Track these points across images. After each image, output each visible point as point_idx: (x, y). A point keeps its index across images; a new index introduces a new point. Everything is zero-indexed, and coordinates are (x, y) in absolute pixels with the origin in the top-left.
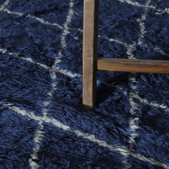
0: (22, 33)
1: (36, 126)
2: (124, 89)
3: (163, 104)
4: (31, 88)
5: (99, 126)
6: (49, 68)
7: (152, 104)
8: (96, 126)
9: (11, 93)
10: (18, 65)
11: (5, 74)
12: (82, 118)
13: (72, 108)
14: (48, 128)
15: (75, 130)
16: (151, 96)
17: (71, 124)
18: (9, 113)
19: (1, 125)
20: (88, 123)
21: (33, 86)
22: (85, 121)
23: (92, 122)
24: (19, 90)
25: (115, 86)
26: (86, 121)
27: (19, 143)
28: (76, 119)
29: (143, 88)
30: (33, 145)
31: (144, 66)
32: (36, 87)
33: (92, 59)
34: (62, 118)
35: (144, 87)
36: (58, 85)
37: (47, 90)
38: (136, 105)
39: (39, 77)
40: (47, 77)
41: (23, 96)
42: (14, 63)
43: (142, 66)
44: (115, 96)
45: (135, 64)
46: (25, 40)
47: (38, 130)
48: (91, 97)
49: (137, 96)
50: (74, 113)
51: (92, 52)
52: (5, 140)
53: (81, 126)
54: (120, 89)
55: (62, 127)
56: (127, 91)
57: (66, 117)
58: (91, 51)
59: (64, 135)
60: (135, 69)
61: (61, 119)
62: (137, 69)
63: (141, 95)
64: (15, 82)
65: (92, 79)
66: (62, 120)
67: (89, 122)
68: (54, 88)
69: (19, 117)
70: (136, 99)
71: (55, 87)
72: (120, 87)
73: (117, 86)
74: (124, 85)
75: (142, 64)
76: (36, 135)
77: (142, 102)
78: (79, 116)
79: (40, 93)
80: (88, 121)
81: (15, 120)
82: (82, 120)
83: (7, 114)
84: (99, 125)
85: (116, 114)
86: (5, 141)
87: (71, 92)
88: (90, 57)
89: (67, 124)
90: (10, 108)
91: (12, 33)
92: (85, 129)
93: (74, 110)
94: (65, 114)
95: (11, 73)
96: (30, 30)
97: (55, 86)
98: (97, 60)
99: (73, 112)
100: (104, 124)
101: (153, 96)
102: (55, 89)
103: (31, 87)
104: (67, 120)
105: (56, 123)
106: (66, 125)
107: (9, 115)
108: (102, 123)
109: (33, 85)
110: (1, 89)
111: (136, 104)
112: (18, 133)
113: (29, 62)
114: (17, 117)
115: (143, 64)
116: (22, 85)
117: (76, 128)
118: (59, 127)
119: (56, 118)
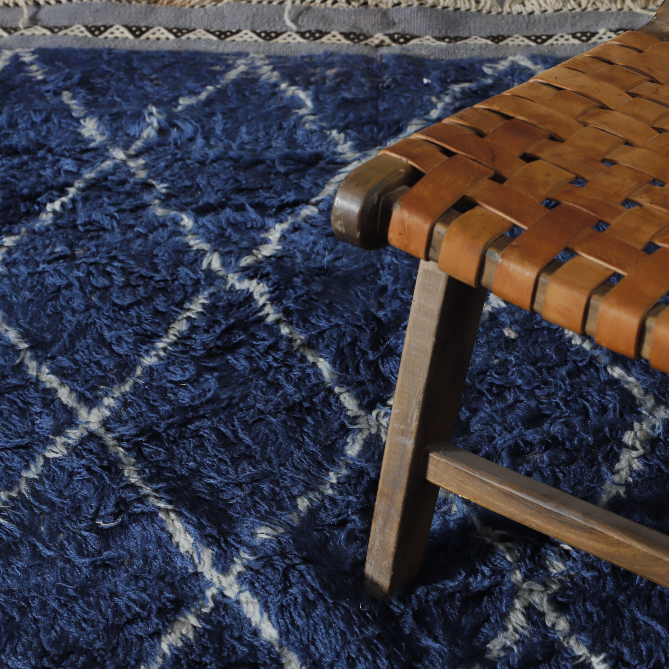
0: (366, 268)
1: (195, 598)
2: (519, 561)
3: (602, 657)
4: (265, 466)
5: (360, 662)
6: (362, 413)
7: (572, 642)
8: (349, 657)
9: (201, 464)
10: (281, 377)
11: (225, 396)
12: (323, 620)
13: (313, 579)
14: (223, 617)
15: (289, 650)
16: (589, 615)
17: (287, 625)
18: (151, 530)
19: (108, 562)
20: (334, 640)
21: (275, 462)
22: (328, 633)
23: (346, 643)
24: (228, 461)
25: (496, 543)
26: (331, 632)
27: (118, 634)
28: (308, 616)
29: (583, 579)
30: (148, 654)
31: (554, 519)
32: (281, 465)
33: (410, 444)
34: (269, 600)
35: (588, 575)
36: (342, 480)
37: (300, 487)
38: (523, 627)
39: (311, 434)
40: (334, 442)
41: (227, 484)
42: (275, 365)
43: (550, 517)
44: (479, 578)
45: (530, 502)
46: (357, 296)
47: (191, 612)
48: (390, 560)
49: (542, 599)
50: (311, 596)
51: (415, 424)
52: (86, 613)
53: (313, 642)
54: (506, 559)
55: (261, 627)
56: (524, 573)
57: (284, 601)
58: (412, 420)
59: (248, 654)
60: (528, 517)
61: (266, 602)
62: (534, 520)
63: (560, 599)
64: (235, 432)
65: (401, 505)
66: (270, 605)
67: (337, 640)
68: (328, 486)
69: (170, 552)
70: (534, 608)
71: (332, 486)
72: (509, 550)
73: (501, 547)
74: (525, 550)
75: (551, 511)
76: (177, 627)
77: (549, 624)
78: (320, 610)
79: (278, 490)
80: (336, 633)
81: (155, 557)
82: (322, 627)
83: (144, 533)
84: (361, 658)
85: (436, 640)
86: (86, 616)
87: (357, 519)
88: (407, 436)
89: (278, 623)
90: (161, 515)
91: (337, 259)
92: (317, 655)
93: (317, 585)
94: (285, 591)
95: (244, 398)
96: (396, 262)
97: (334, 481)
98: (431, 452)
99: (309, 590)
100: (375, 662)
101: (595, 615)
102: (330, 492)
103: (270, 461)
104: (282, 609)
105: (251, 607)
106: (273, 626)
107: (147, 537)
108: (370, 657)
109: (278, 456)
110: (184, 443)
111: (525, 625)
112: (131, 604)
113: (318, 374)
114: (165, 551)
115: (555, 512)
116: (248, 447)
117: (293, 645)
118: (253, 625)
119: (255, 594)
